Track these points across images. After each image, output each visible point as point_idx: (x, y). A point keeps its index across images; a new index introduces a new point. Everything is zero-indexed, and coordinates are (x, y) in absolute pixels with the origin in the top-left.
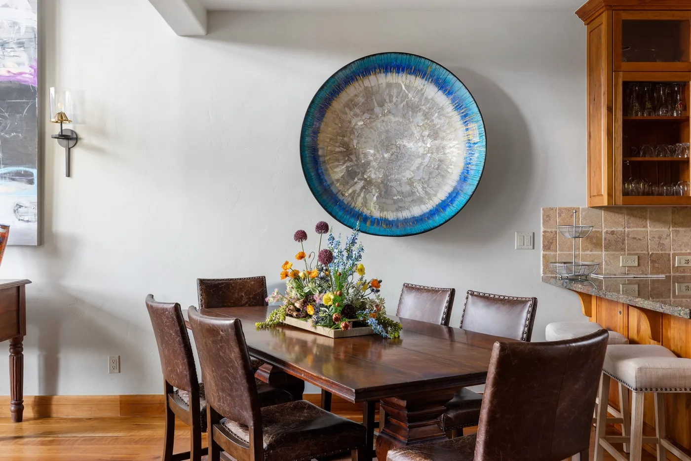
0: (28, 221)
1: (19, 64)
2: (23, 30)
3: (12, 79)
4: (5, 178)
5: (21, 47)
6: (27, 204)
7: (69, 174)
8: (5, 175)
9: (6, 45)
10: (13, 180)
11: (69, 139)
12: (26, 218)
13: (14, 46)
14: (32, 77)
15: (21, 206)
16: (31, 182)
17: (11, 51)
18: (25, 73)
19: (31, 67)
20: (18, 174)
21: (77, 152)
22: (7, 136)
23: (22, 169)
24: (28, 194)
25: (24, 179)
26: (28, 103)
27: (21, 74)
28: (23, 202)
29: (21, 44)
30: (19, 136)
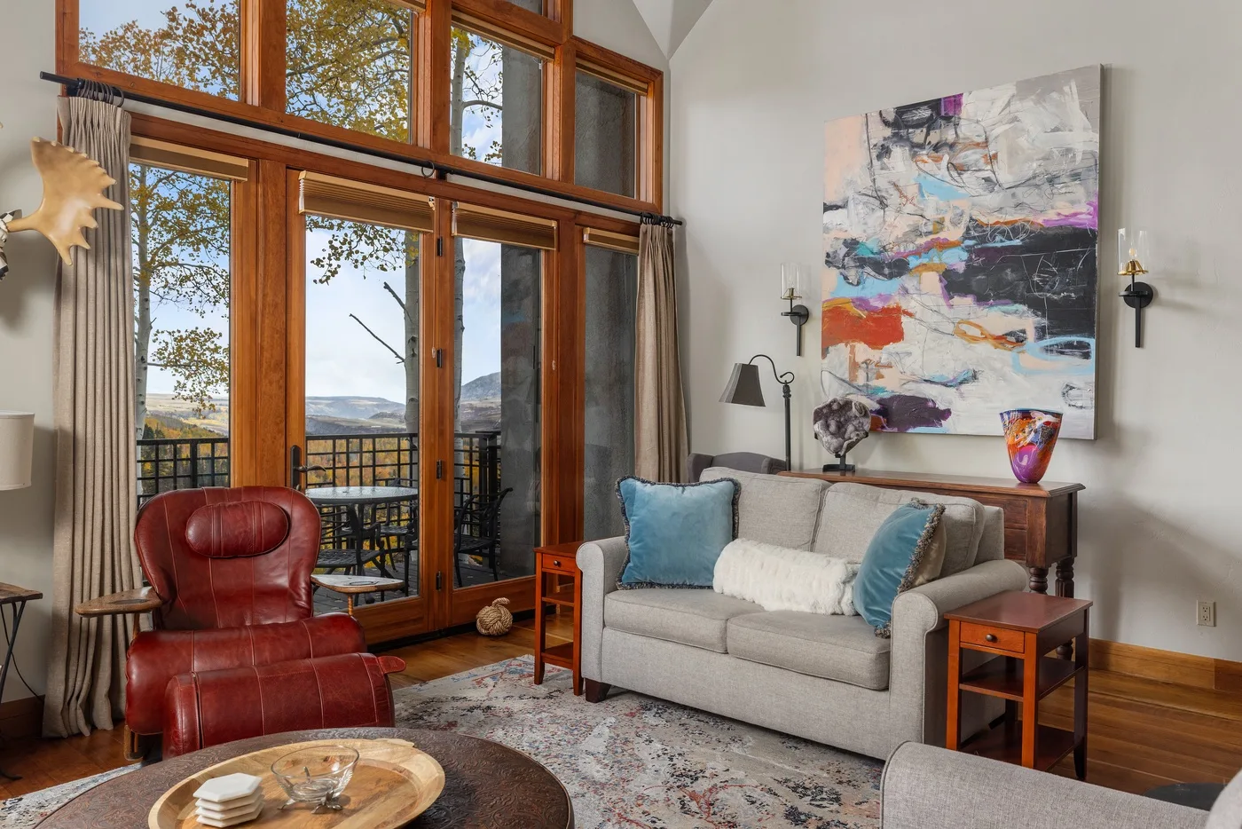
0: (1081, 407)
1: (1073, 203)
2: (1079, 158)
3: (1063, 223)
4: (1051, 351)
5: (1076, 180)
6: (1082, 386)
7: (1139, 344)
8: (1052, 348)
9: (1057, 181)
10: (1062, 353)
11: (1141, 296)
12: (1079, 404)
13: (1066, 180)
14: (1091, 217)
15: (1072, 388)
16: (1086, 356)
17: (1062, 187)
18: (1081, 213)
19: (1090, 204)
20: (1069, 345)
21: (1151, 313)
22: (1055, 297)
23: (1074, 339)
24: (1082, 372)
25: (1077, 352)
26: (1084, 252)
27: (1075, 215)
28: (1075, 383)
29: (1076, 176)
30: (1070, 296)
